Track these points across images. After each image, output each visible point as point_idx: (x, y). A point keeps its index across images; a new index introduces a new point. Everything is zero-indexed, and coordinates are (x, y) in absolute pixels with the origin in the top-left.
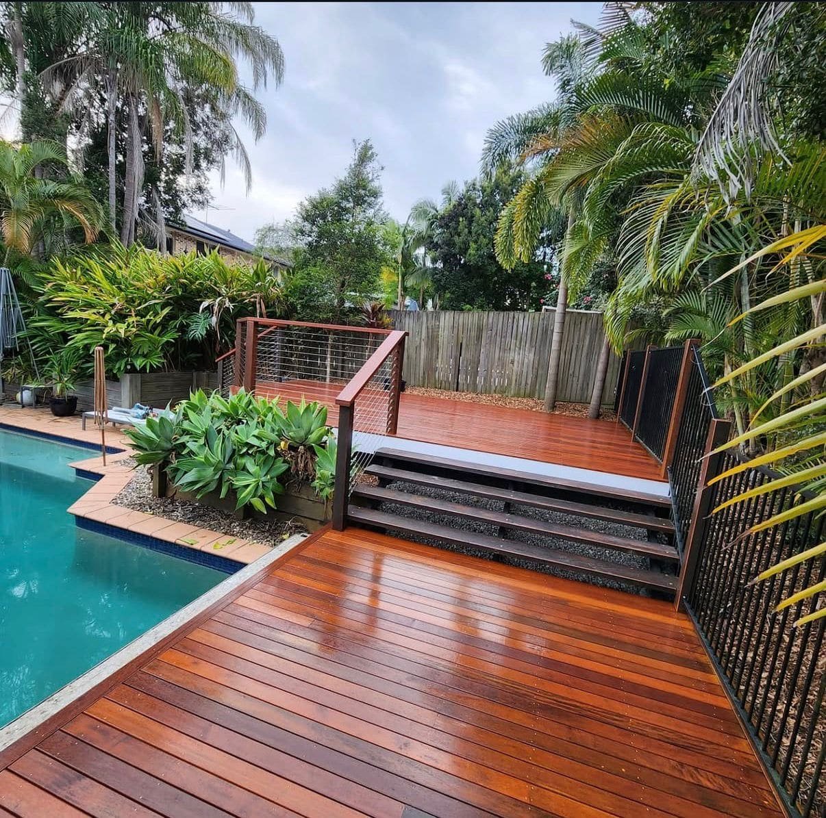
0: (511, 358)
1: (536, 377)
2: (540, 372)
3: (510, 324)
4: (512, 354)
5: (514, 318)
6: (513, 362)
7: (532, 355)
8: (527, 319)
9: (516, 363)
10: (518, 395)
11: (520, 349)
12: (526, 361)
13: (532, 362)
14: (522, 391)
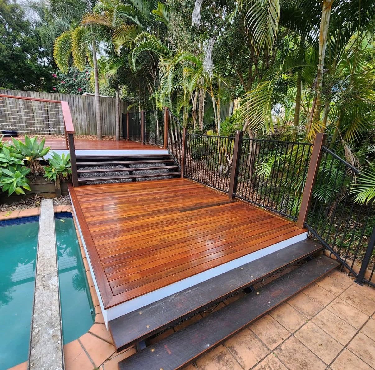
0: (76, 117)
1: (89, 125)
2: (91, 123)
3: (72, 101)
4: (76, 115)
5: (73, 98)
6: (77, 119)
7: (85, 116)
8: (80, 98)
9: (78, 119)
10: (82, 134)
11: (79, 112)
12: (83, 118)
13: (86, 119)
14: (84, 132)
